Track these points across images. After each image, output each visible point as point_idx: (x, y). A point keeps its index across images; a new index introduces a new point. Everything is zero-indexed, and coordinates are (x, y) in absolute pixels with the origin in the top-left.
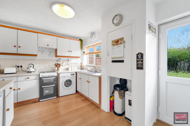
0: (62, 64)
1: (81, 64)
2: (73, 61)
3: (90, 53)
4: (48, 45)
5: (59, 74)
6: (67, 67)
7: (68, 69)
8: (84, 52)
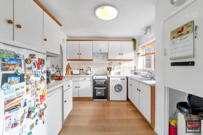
0: (113, 67)
1: (135, 68)
2: (126, 64)
3: (146, 54)
4: (100, 50)
5: (109, 78)
6: (118, 71)
7: (119, 73)
8: (139, 54)
